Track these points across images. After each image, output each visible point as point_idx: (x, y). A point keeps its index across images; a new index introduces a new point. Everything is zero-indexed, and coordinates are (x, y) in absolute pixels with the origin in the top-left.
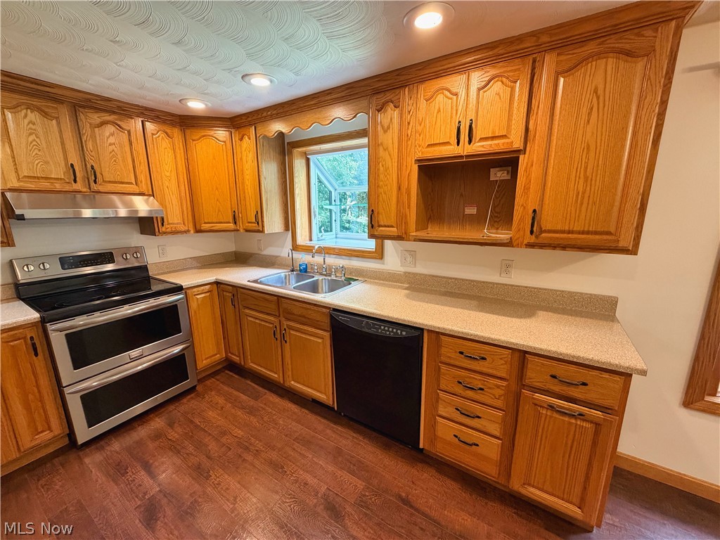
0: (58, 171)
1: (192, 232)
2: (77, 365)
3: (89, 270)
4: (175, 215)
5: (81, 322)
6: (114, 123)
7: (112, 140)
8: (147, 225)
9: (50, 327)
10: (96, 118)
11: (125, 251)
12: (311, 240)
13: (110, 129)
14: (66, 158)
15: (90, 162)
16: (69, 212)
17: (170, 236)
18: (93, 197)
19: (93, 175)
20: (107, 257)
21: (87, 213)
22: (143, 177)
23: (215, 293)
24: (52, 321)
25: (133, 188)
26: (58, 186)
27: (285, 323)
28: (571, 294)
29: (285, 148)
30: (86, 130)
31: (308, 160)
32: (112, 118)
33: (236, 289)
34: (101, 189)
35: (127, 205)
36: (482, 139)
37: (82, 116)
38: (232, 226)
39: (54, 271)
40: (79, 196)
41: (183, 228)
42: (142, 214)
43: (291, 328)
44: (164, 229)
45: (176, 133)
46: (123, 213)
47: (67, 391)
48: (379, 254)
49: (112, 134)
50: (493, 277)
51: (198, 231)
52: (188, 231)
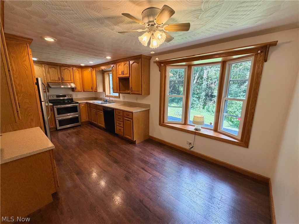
0: (57, 79)
1: (83, 91)
2: (58, 114)
3: (62, 98)
4: (79, 88)
5: (59, 106)
6: (67, 69)
7: (66, 72)
8: (73, 89)
9: (54, 106)
10: (64, 68)
11: (68, 95)
12: (110, 94)
13: (66, 70)
14: (58, 77)
15: (62, 77)
16: (59, 86)
17: (77, 92)
18: (63, 83)
19: (63, 79)
20: (65, 96)
21: (62, 87)
22: (72, 79)
23: (86, 104)
24: (55, 105)
25: (71, 82)
26: (57, 82)
27: (97, 110)
28: (144, 104)
29: (103, 72)
30: (62, 71)
31: (109, 75)
32: (67, 68)
33: (90, 104)
34: (64, 82)
35: (70, 85)
36: (125, 74)
37: (61, 68)
38: (91, 90)
39: (55, 98)
40: (60, 83)
41: (80, 90)
42: (73, 87)
43: (98, 111)
44: (76, 90)
45: (80, 70)
46: (69, 87)
47: (56, 118)
48: (119, 97)
49: (66, 71)
50: (135, 101)
51: (84, 91)
52: (81, 91)
